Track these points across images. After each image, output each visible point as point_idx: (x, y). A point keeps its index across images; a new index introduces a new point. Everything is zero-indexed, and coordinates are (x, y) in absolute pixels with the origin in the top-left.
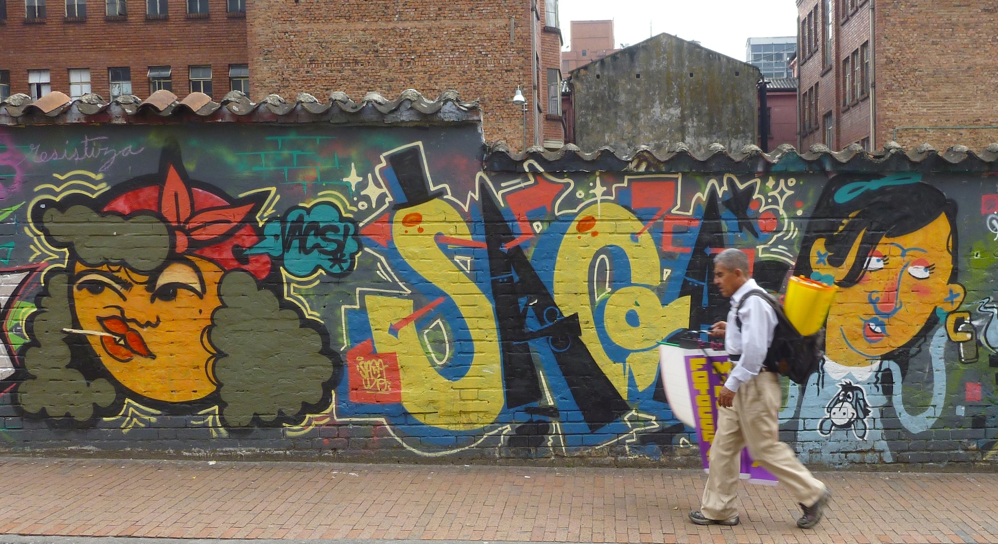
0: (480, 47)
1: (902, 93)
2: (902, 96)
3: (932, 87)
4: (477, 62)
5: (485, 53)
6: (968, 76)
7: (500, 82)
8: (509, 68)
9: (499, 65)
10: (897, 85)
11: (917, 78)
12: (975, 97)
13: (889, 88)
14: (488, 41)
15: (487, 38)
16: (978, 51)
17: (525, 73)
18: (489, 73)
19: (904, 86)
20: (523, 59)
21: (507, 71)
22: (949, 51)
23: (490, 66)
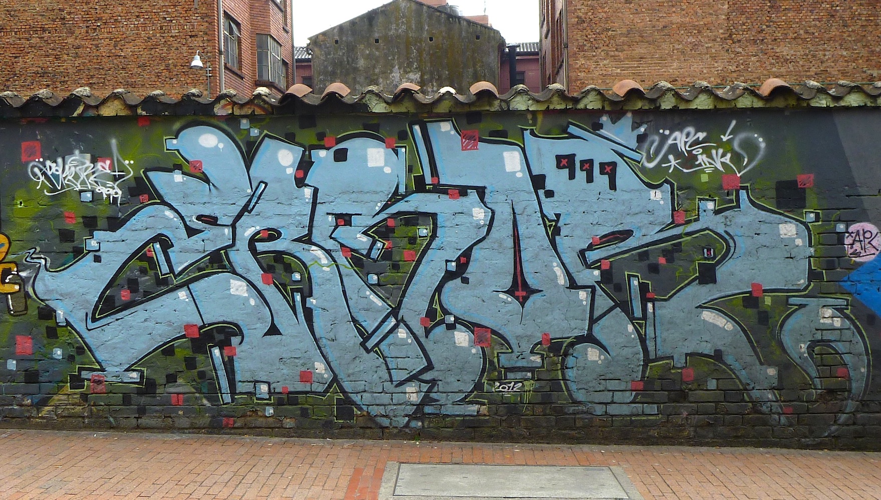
0: (165, 13)
1: (594, 54)
2: (594, 56)
3: (626, 47)
4: (161, 29)
5: (169, 19)
6: (664, 35)
7: (185, 48)
8: (193, 34)
9: (184, 31)
10: (589, 45)
11: (610, 38)
12: (671, 56)
13: (581, 48)
14: (172, 7)
15: (171, 4)
16: (674, 9)
17: (209, 38)
18: (174, 39)
19: (596, 46)
20: (207, 24)
21: (191, 36)
22: (643, 10)
23: (174, 32)
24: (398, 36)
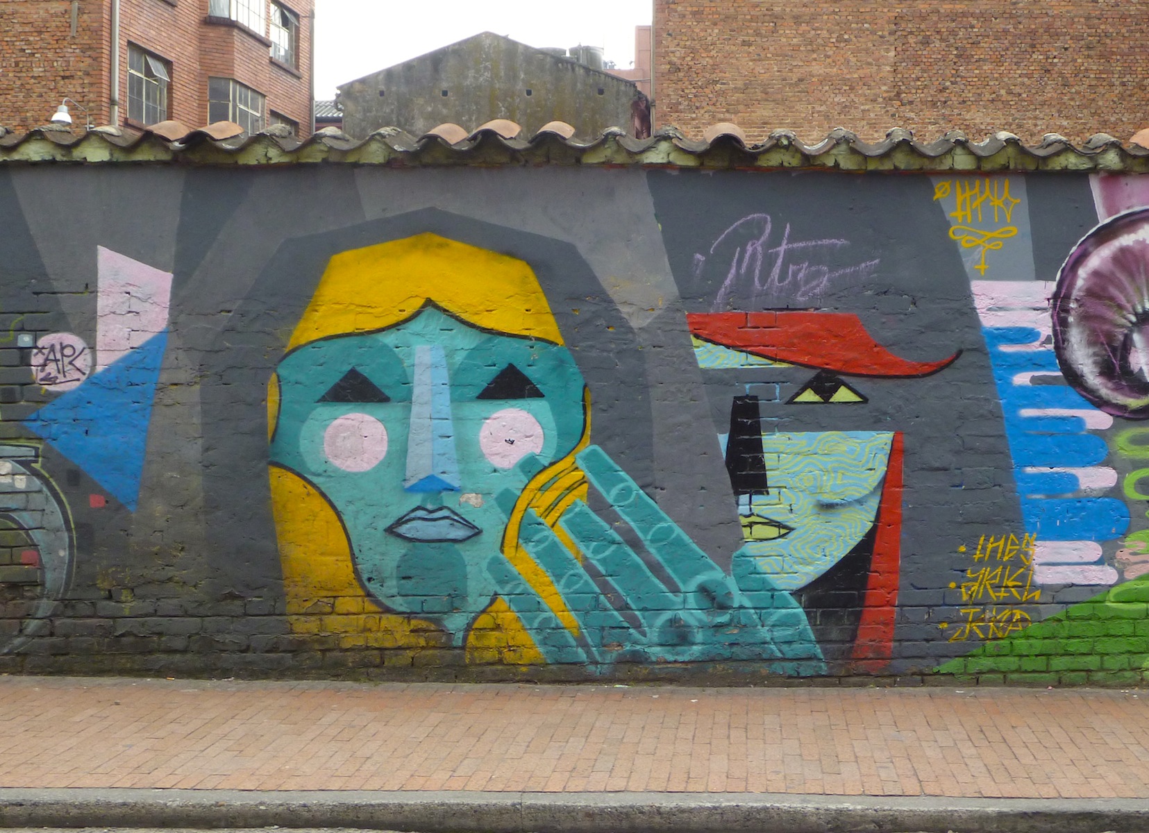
0: (23, 43)
1: (694, 116)
2: (693, 119)
3: (741, 107)
4: (17, 64)
5: (29, 51)
6: (799, 92)
7: (53, 94)
8: (67, 74)
9: (53, 69)
10: (686, 103)
11: (718, 94)
12: (810, 122)
13: (674, 108)
14: (35, 34)
15: (33, 30)
16: (815, 56)
17: (92, 80)
18: (36, 81)
19: (698, 104)
20: (88, 61)
21: (64, 78)
22: (769, 55)
23: (37, 71)
24: (479, 88)
